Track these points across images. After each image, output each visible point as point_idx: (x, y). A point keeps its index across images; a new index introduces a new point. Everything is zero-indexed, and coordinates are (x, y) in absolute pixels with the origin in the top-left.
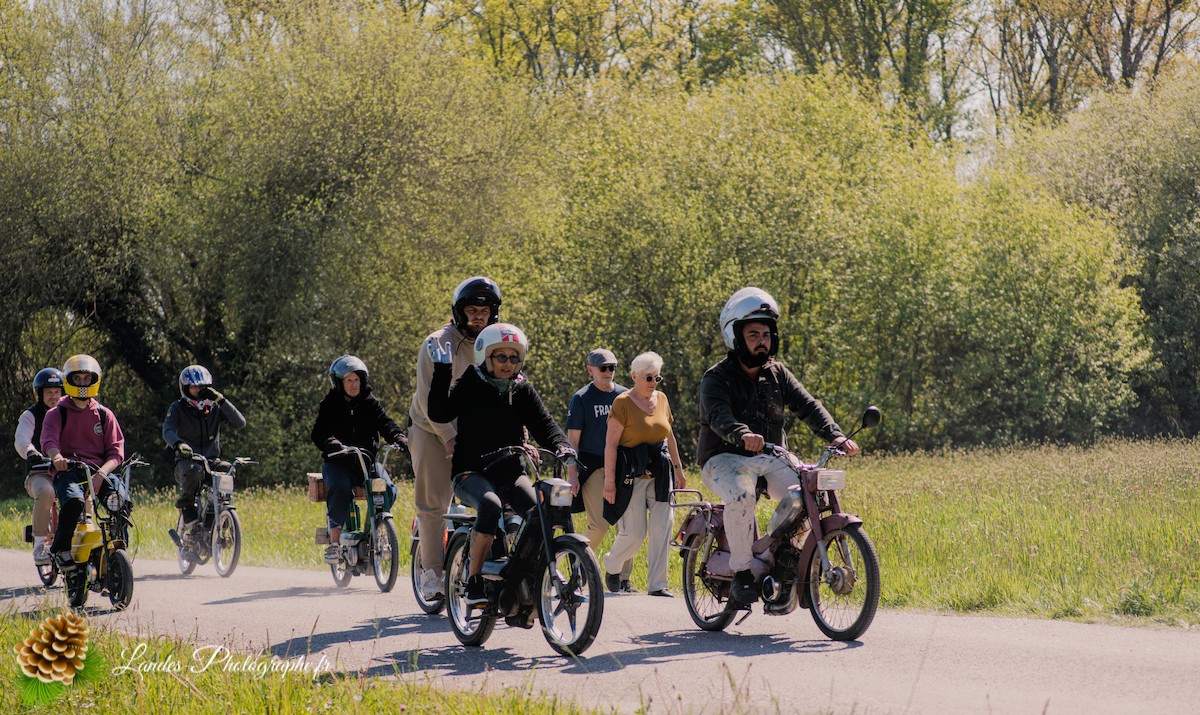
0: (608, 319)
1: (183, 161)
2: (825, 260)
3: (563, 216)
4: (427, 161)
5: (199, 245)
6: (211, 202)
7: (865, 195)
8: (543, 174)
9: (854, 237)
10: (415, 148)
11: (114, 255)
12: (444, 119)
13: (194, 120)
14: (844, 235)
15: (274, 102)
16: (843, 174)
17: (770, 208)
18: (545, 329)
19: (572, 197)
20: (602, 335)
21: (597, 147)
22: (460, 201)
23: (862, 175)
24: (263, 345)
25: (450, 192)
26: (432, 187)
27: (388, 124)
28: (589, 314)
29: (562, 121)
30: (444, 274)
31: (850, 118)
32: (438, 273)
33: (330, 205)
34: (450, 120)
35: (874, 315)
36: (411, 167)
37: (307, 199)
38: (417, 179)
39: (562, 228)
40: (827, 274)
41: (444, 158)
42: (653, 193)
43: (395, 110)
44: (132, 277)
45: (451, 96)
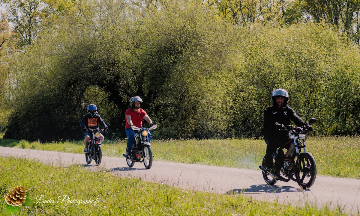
0: (256, 94)
1: (133, 43)
2: (321, 78)
3: (244, 63)
4: (204, 45)
5: (137, 68)
6: (141, 56)
7: (333, 59)
8: (238, 50)
9: (330, 72)
10: (201, 41)
11: (112, 70)
12: (210, 33)
13: (137, 32)
14: (327, 71)
15: (160, 27)
16: (327, 53)
17: (305, 62)
18: (237, 96)
19: (246, 58)
20: (254, 99)
21: (254, 43)
22: (214, 57)
23: (333, 53)
24: (154, 98)
25: (211, 55)
26: (206, 53)
27: (193, 34)
28: (250, 92)
29: (244, 35)
30: (208, 79)
31: (330, 36)
32: (207, 79)
33: (176, 58)
34: (212, 33)
35: (335, 95)
36: (200, 47)
37: (169, 56)
38: (201, 51)
39: (243, 66)
40: (322, 82)
41: (210, 45)
42: (270, 57)
43: (196, 30)
44: (117, 77)
45: (212, 27)
